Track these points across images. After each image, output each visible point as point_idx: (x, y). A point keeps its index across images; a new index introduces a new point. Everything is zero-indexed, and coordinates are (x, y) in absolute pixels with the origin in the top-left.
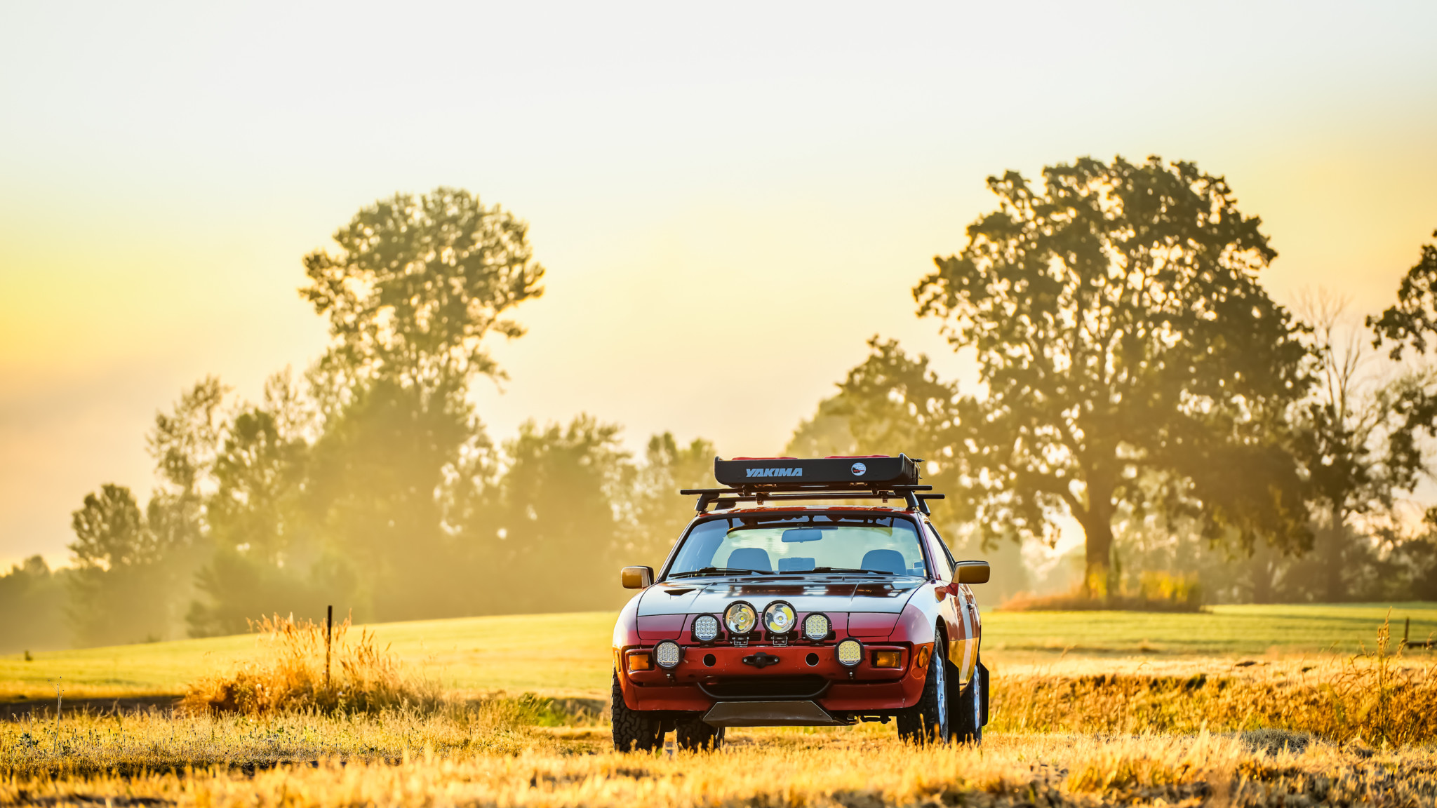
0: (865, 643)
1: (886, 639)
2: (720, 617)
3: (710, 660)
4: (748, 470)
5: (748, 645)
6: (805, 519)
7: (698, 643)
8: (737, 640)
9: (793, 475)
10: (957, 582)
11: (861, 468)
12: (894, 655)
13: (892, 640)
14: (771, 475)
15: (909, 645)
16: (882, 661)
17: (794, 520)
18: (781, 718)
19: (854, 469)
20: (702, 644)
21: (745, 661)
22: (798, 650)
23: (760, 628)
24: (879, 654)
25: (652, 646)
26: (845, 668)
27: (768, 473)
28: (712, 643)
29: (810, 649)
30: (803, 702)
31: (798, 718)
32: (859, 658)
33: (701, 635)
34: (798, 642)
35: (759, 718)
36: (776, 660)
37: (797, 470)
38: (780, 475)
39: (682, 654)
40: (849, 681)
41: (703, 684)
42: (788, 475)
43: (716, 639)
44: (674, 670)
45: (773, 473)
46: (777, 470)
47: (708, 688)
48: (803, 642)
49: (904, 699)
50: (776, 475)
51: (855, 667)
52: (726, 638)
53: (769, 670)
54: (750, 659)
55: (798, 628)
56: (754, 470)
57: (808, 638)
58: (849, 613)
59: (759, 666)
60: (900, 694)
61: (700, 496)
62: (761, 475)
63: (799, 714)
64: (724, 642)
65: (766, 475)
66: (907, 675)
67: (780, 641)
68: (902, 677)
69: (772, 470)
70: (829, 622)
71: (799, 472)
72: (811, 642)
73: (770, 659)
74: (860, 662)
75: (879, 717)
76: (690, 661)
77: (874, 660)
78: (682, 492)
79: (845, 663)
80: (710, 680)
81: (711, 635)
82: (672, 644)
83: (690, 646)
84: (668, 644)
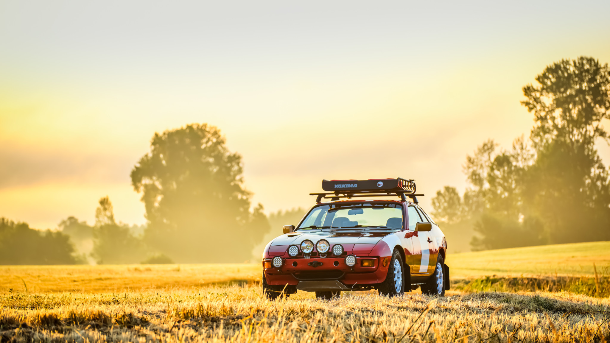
0: (356, 257)
1: (367, 255)
2: (299, 246)
3: (295, 264)
4: (335, 185)
5: (310, 258)
6: (360, 205)
7: (290, 257)
8: (306, 256)
9: (354, 187)
10: (417, 231)
11: (381, 184)
12: (371, 262)
13: (370, 255)
14: (344, 187)
15: (378, 257)
16: (366, 264)
17: (357, 205)
18: (327, 288)
19: (378, 184)
20: (292, 257)
22: (330, 260)
23: (315, 251)
24: (364, 261)
25: (271, 259)
26: (349, 267)
27: (343, 186)
28: (296, 257)
29: (335, 259)
32: (355, 263)
33: (291, 254)
34: (330, 256)
37: (355, 185)
38: (348, 187)
39: (284, 262)
40: (352, 272)
41: (294, 274)
42: (352, 187)
43: (297, 255)
44: (280, 268)
45: (345, 186)
46: (347, 185)
47: (296, 276)
48: (332, 256)
49: (378, 280)
50: (346, 187)
51: (353, 267)
52: (302, 255)
53: (319, 268)
54: (311, 263)
55: (330, 250)
56: (338, 185)
57: (334, 255)
58: (355, 244)
59: (314, 266)
60: (375, 278)
61: (318, 195)
62: (340, 187)
64: (302, 257)
65: (342, 187)
66: (378, 270)
67: (323, 256)
68: (376, 271)
69: (345, 185)
70: (343, 248)
71: (356, 186)
72: (336, 257)
73: (319, 263)
74: (355, 265)
75: (374, 287)
76: (287, 265)
77: (362, 263)
78: (311, 194)
79: (349, 265)
80: (296, 272)
81: (296, 254)
82: (279, 258)
83: (287, 258)
84: (278, 258)
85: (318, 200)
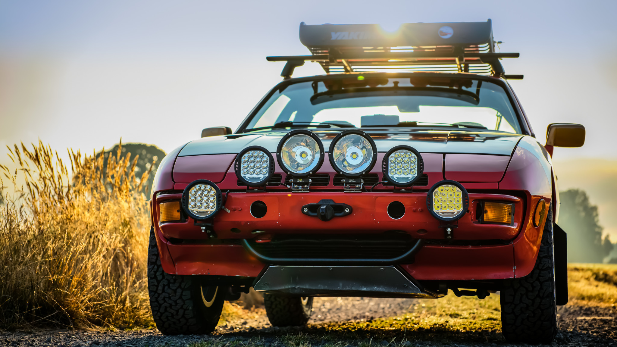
0: (470, 191)
1: (495, 186)
2: (273, 153)
3: (259, 209)
5: (311, 190)
7: (246, 187)
8: (295, 183)
11: (448, 31)
12: (506, 209)
13: (503, 187)
15: (525, 195)
16: (490, 214)
18: (354, 289)
19: (441, 32)
20: (249, 187)
21: (306, 210)
22: (377, 197)
23: (326, 168)
24: (486, 205)
25: (180, 191)
26: (442, 223)
28: (261, 187)
29: (392, 197)
30: (382, 268)
31: (376, 289)
32: (461, 209)
33: (247, 176)
34: (378, 187)
35: (326, 287)
36: (347, 211)
39: (222, 201)
40: (445, 241)
41: (252, 242)
43: (267, 180)
44: (210, 221)
48: (384, 187)
49: (515, 268)
51: (454, 222)
52: (283, 181)
53: (338, 223)
54: (312, 209)
55: (378, 169)
56: (339, 33)
57: (391, 182)
58: (444, 154)
59: (324, 218)
60: (510, 261)
61: (285, 62)
63: (378, 284)
64: (280, 186)
66: (520, 236)
67: (353, 185)
68: (515, 239)
70: (420, 161)
72: (395, 187)
73: (339, 208)
74: (462, 215)
75: (475, 290)
76: (233, 210)
77: (480, 212)
78: (269, 59)
79: (441, 215)
80: (259, 236)
81: (262, 176)
82: (208, 187)
83: (232, 191)
84: (203, 187)
85: (287, 72)
